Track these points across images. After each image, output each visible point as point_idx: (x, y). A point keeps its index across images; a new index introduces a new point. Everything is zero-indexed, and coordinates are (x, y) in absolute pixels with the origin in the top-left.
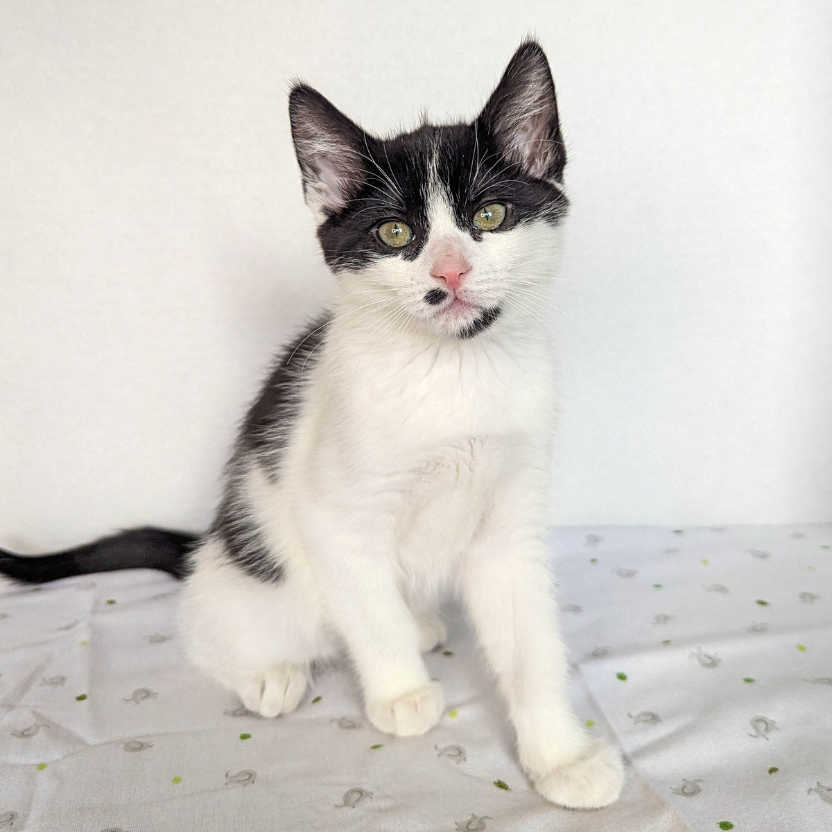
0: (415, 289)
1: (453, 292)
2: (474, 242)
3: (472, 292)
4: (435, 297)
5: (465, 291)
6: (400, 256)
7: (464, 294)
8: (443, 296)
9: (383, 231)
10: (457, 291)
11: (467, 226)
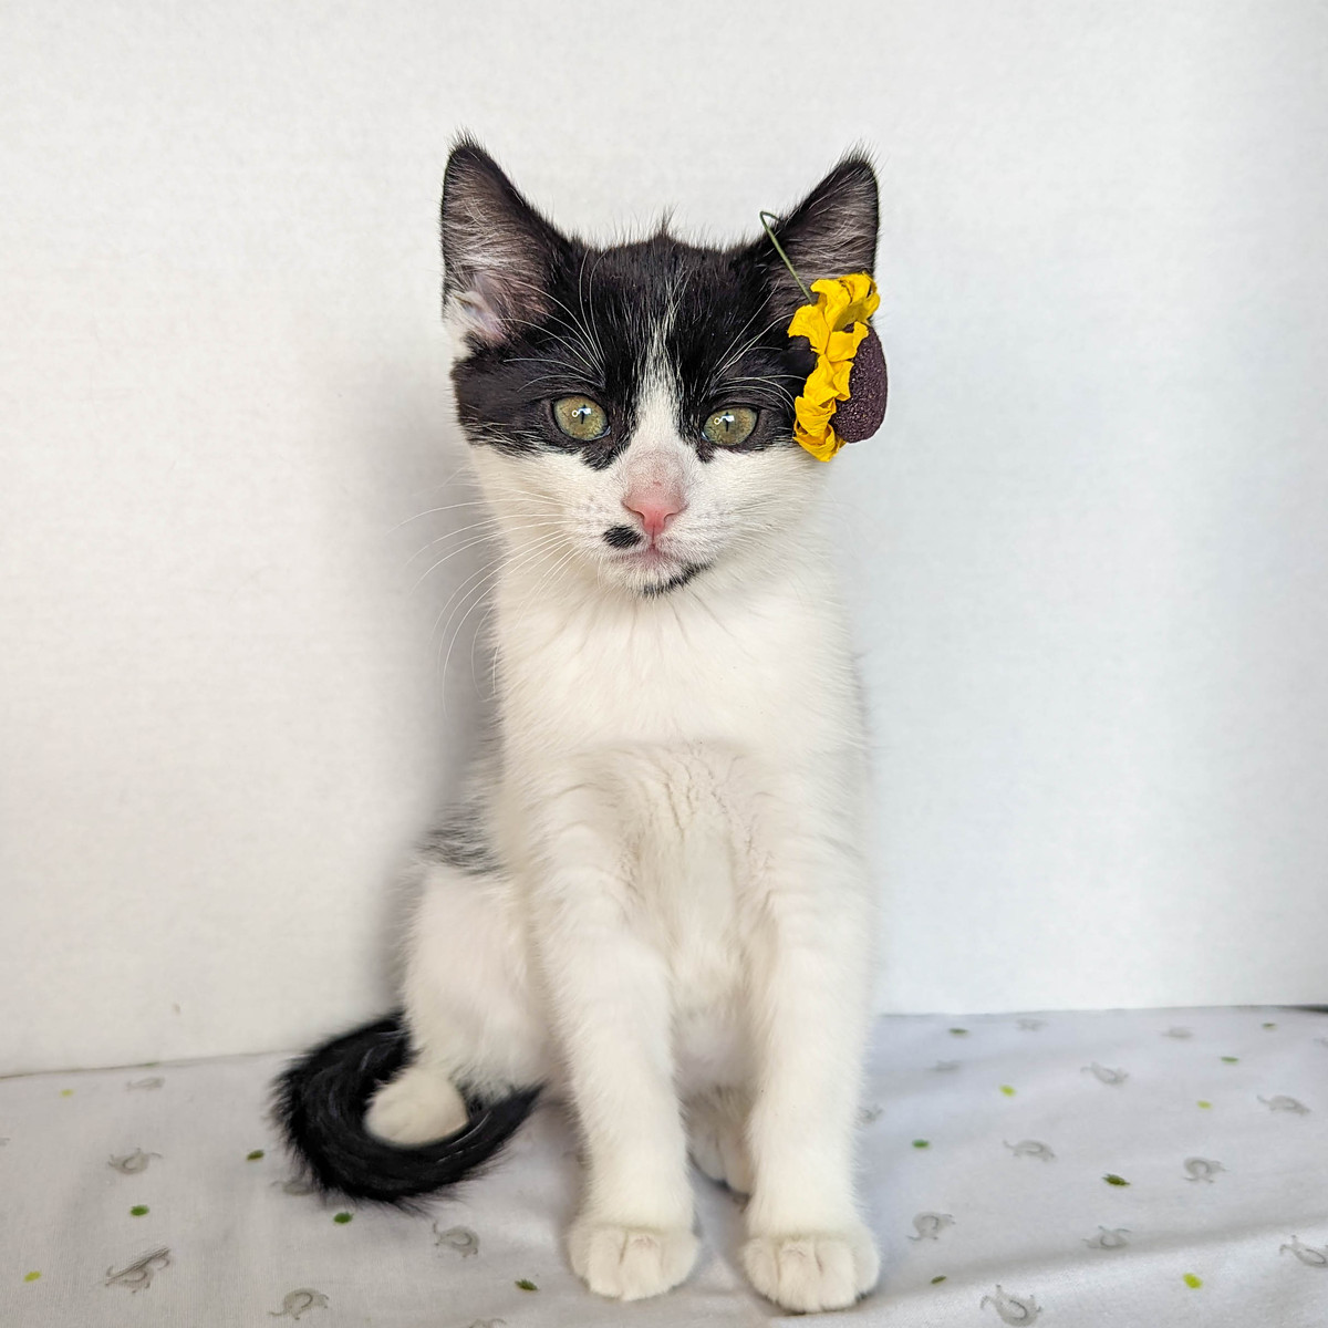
0: (594, 515)
2: (699, 463)
3: (680, 542)
6: (579, 456)
7: (667, 543)
8: (634, 540)
9: (562, 409)
10: (657, 537)
11: (695, 437)
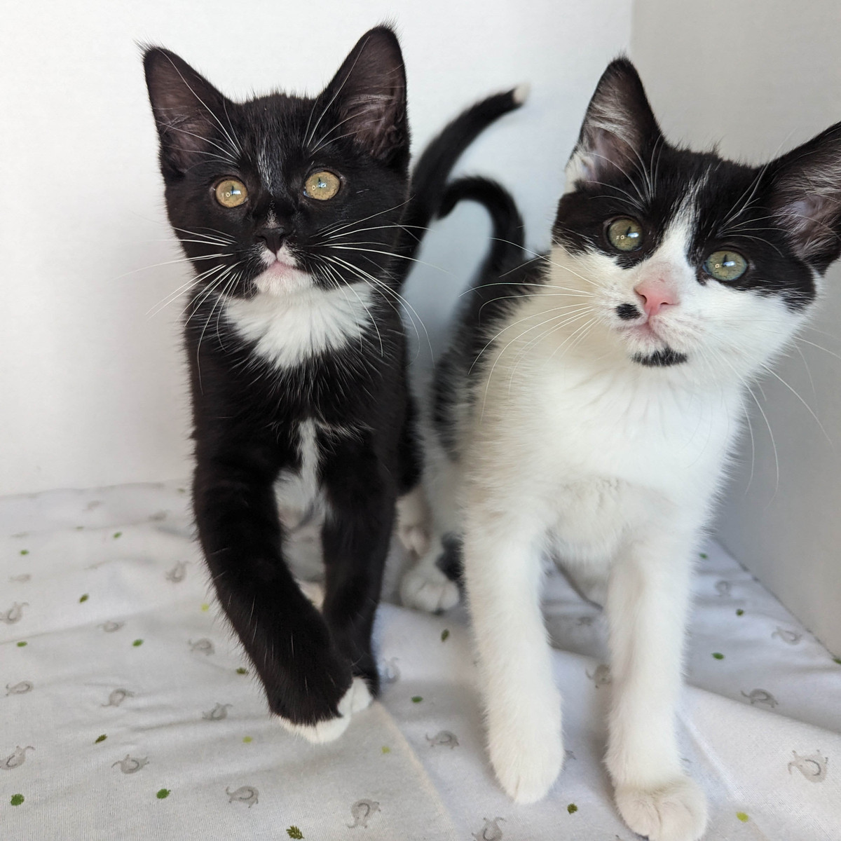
1: (647, 316)
2: (696, 283)
3: (666, 326)
4: (626, 312)
5: (660, 322)
7: (657, 323)
8: (636, 315)
10: (652, 317)
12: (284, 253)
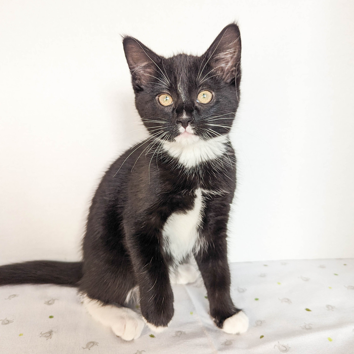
12: (189, 128)
